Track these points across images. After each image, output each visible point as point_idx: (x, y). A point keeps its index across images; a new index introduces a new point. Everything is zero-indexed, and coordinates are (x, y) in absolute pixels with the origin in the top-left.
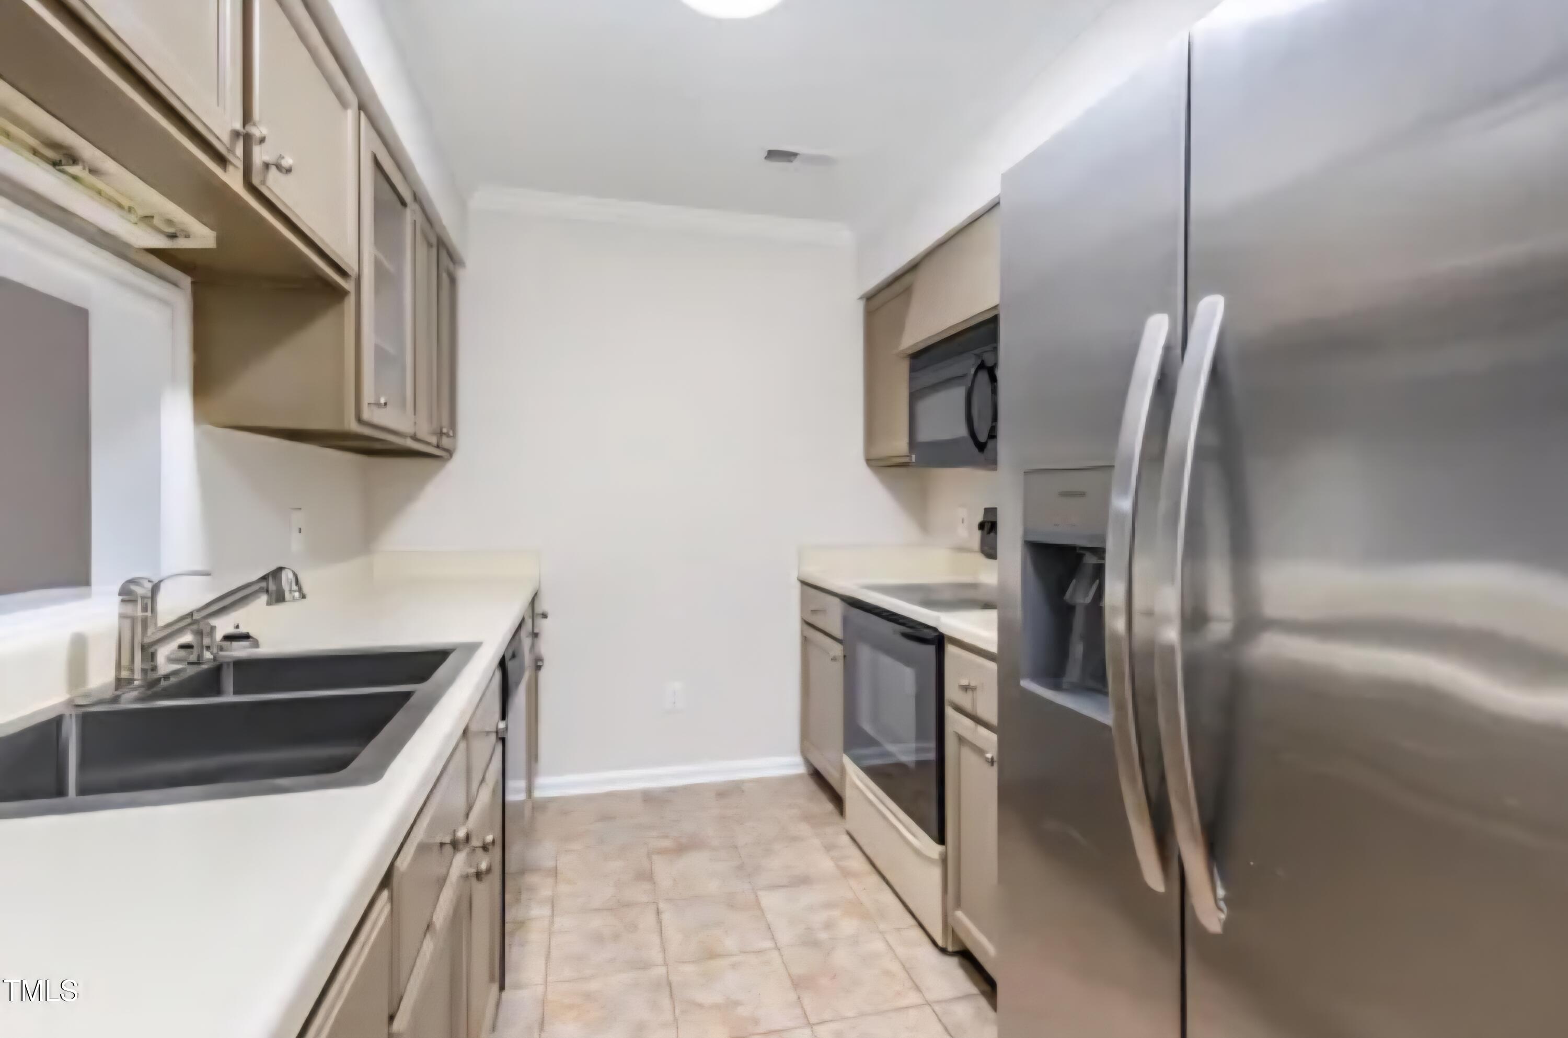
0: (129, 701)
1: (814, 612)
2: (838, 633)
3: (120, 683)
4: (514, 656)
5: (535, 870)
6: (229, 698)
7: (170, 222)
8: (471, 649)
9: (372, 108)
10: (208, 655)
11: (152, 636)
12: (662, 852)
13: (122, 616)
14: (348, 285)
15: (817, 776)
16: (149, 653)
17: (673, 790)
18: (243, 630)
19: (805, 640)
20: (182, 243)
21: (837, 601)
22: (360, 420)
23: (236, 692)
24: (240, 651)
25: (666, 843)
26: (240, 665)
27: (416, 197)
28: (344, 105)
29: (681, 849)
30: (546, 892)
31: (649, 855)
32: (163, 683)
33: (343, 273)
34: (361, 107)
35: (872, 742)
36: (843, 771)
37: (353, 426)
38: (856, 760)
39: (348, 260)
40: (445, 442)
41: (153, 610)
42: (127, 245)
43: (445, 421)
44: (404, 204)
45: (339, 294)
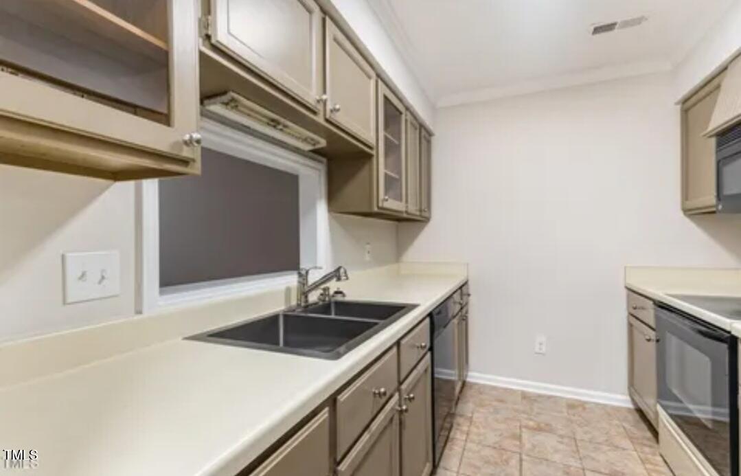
0: (299, 312)
1: (635, 308)
2: (652, 324)
3: (299, 305)
4: (439, 313)
5: (461, 416)
6: (333, 316)
7: (312, 139)
8: (414, 307)
9: (383, 76)
10: (327, 299)
11: (306, 289)
12: (527, 427)
13: (299, 282)
14: (374, 152)
15: (640, 412)
16: (305, 294)
17: (540, 396)
18: (341, 290)
19: (630, 326)
20: (318, 146)
21: (651, 303)
22: (378, 207)
23: (336, 314)
24: (339, 298)
25: (531, 423)
26: (338, 304)
27: (407, 109)
28: (369, 77)
29: (538, 429)
30: (465, 428)
31: (520, 427)
32: (310, 307)
33: (370, 148)
34: (378, 76)
35: (677, 400)
36: (657, 414)
37: (376, 209)
38: (665, 408)
39: (372, 141)
40: (426, 214)
41: (307, 279)
42: (304, 151)
43: (424, 206)
44: (401, 113)
45: (370, 156)
